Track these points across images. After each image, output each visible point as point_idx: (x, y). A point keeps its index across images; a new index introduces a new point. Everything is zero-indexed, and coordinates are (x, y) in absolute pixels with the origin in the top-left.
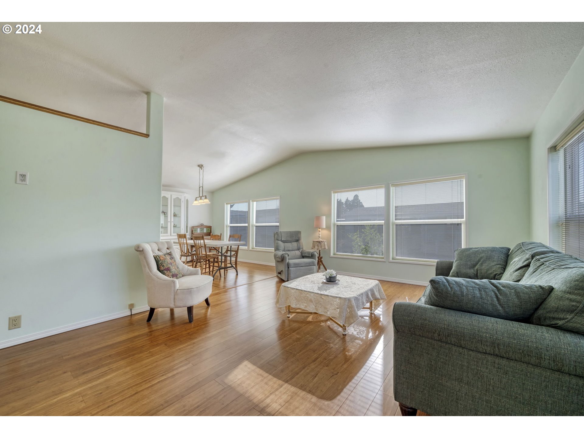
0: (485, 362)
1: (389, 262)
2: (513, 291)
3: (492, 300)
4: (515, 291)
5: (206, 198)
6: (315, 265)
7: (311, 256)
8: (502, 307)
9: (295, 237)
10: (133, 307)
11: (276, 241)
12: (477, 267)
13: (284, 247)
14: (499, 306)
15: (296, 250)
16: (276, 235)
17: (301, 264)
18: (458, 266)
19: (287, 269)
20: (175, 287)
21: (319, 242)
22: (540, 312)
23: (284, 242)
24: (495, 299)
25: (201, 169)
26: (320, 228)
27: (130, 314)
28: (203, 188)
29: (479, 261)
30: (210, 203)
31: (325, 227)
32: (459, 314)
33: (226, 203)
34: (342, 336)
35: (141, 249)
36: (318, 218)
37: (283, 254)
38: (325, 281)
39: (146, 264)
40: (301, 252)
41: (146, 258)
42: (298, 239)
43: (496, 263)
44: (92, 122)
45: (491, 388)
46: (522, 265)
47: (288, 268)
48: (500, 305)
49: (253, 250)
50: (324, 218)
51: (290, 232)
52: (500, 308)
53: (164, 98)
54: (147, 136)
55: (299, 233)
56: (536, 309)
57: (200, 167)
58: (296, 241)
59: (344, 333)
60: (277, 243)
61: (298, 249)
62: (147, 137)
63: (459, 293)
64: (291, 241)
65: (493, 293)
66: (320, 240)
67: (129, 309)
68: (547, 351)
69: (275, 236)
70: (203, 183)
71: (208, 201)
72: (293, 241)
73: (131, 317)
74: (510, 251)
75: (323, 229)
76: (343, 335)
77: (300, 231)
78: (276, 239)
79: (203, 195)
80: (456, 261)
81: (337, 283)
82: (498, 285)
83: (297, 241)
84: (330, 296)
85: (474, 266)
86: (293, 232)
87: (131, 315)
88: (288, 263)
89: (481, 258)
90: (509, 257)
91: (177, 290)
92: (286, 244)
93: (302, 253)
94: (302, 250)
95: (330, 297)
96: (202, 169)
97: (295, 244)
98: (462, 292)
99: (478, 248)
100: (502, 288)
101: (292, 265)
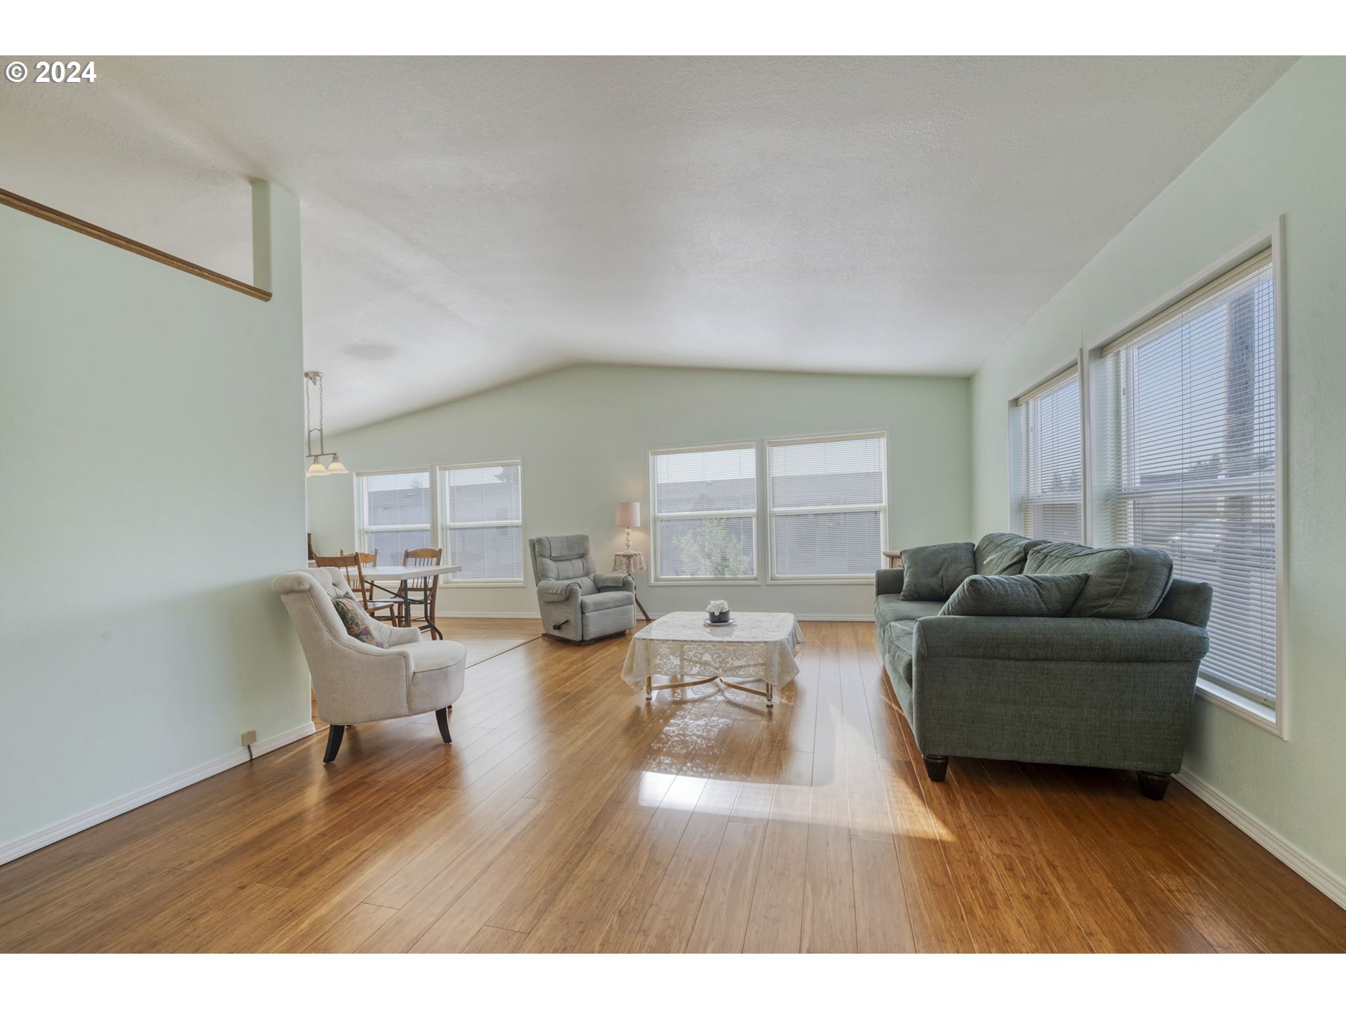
0: (1033, 671)
1: (767, 585)
2: (1053, 583)
3: (1036, 597)
4: (1056, 583)
5: (335, 458)
6: (631, 604)
7: (621, 585)
8: (1045, 604)
9: (578, 549)
10: (255, 740)
11: (539, 559)
12: (940, 574)
13: (557, 572)
14: (1042, 603)
15: (582, 576)
16: (536, 546)
17: (608, 603)
18: (913, 575)
19: (579, 615)
20: (407, 667)
21: (629, 557)
22: (1081, 603)
23: (556, 560)
24: (1038, 595)
25: (315, 383)
26: (628, 528)
27: (249, 759)
28: (321, 433)
29: (942, 564)
30: (348, 472)
31: (639, 525)
32: (1004, 619)
33: (357, 474)
34: (766, 710)
35: (307, 587)
36: (626, 507)
37: (568, 585)
38: (709, 622)
39: (321, 623)
40: (592, 578)
41: (319, 607)
42: (581, 551)
43: (965, 565)
44: (123, 242)
45: (1040, 699)
46: (1009, 564)
47: (583, 613)
48: (1043, 601)
49: (447, 585)
50: (637, 507)
51: (567, 537)
52: (1043, 606)
53: (301, 202)
54: (265, 296)
55: (583, 539)
56: (1076, 601)
57: (311, 378)
58: (579, 558)
59: (769, 704)
60: (542, 564)
61: (587, 574)
62: (267, 300)
63: (1003, 592)
64: (570, 558)
65: (1035, 589)
66: (631, 552)
67: (243, 745)
68: (1098, 640)
69: (534, 547)
70: (321, 421)
71: (344, 468)
72: (573, 557)
73: (251, 765)
74: (975, 548)
75: (635, 528)
76: (768, 706)
77: (587, 534)
78: (537, 554)
79: (322, 452)
80: (909, 568)
81: (731, 623)
82: (1036, 578)
83: (582, 556)
84: (747, 642)
85: (937, 572)
86: (571, 537)
87: (251, 759)
88: (582, 602)
89: (945, 560)
90: (977, 556)
91: (414, 673)
92: (560, 563)
93: (595, 581)
94: (593, 575)
95: (746, 644)
96: (318, 383)
97: (578, 563)
98: (1006, 591)
99: (935, 546)
100: (1042, 582)
101: (591, 607)
